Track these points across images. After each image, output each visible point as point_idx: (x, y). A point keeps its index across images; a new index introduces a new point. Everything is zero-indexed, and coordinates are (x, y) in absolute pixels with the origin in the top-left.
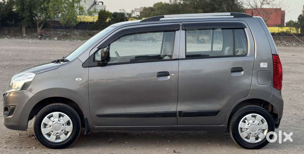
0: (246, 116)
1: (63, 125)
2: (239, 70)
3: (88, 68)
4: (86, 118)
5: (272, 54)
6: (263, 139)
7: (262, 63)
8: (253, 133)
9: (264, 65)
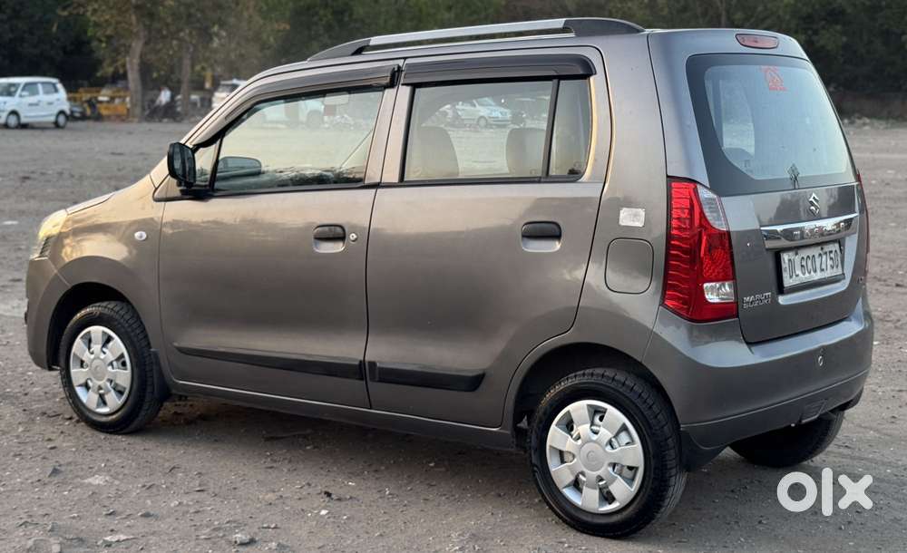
0: (570, 408)
1: (111, 364)
2: (548, 231)
3: (163, 203)
4: (156, 354)
5: (668, 176)
6: (625, 504)
7: (624, 209)
8: (593, 474)
9: (631, 218)
